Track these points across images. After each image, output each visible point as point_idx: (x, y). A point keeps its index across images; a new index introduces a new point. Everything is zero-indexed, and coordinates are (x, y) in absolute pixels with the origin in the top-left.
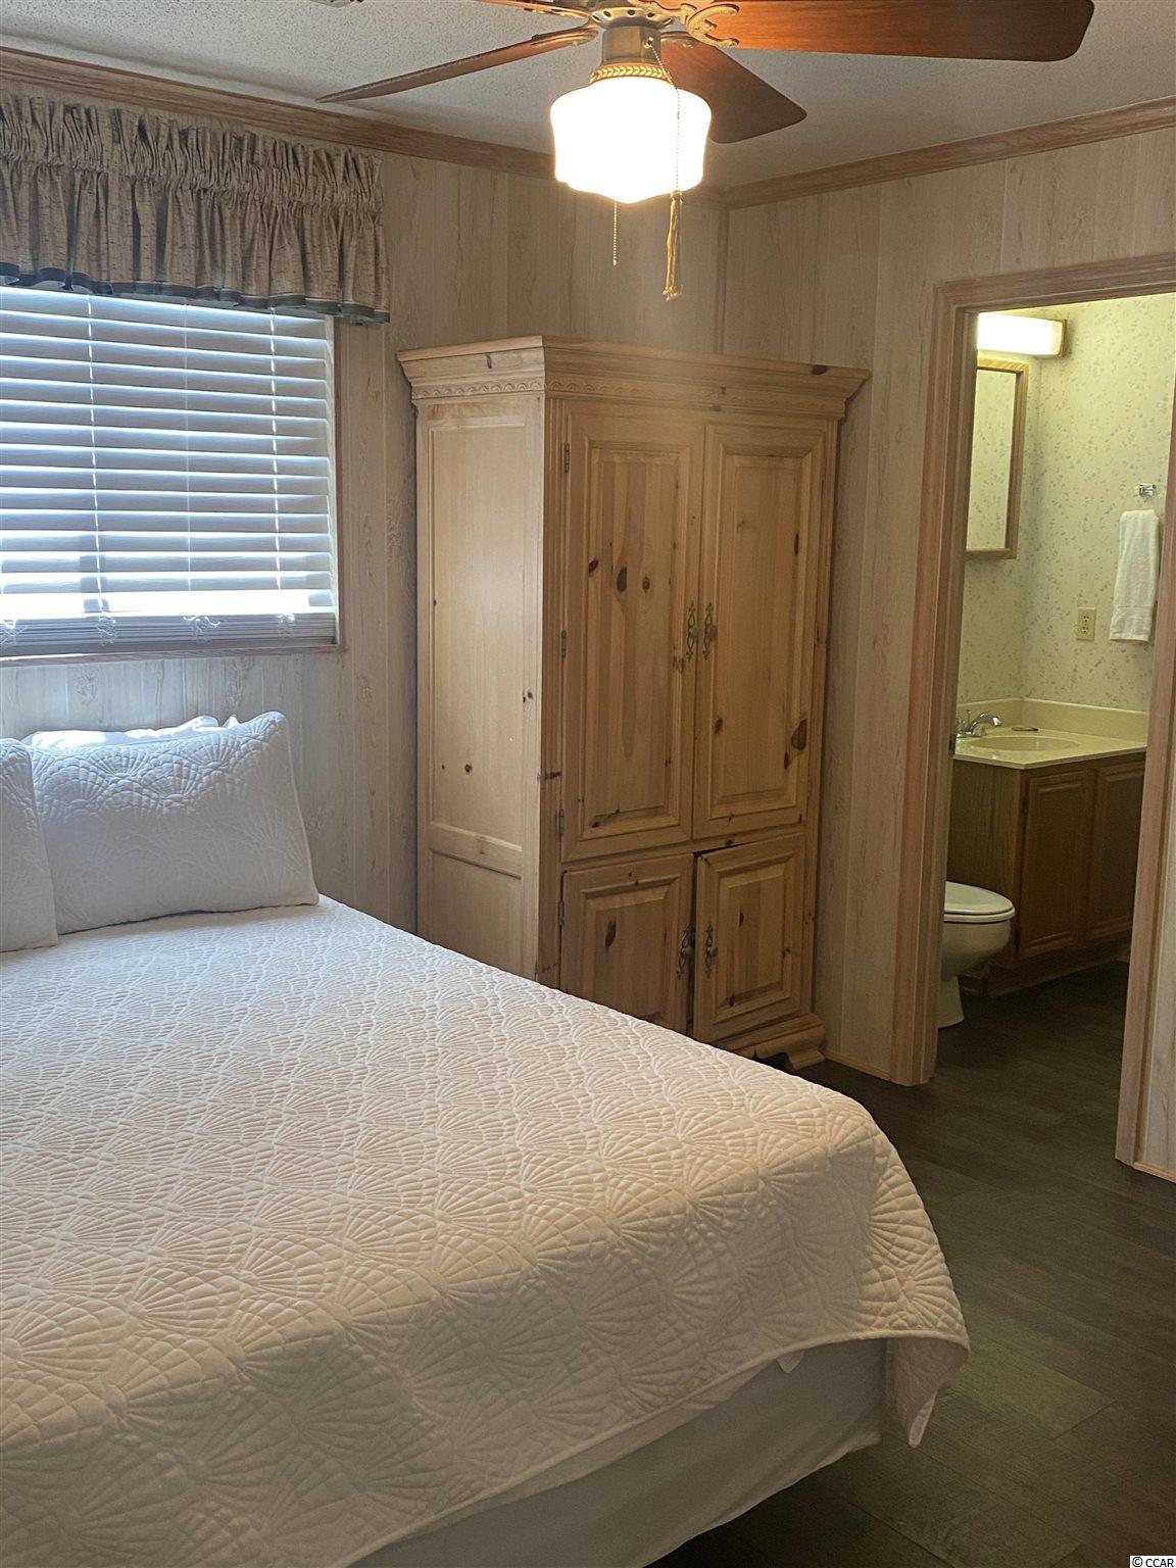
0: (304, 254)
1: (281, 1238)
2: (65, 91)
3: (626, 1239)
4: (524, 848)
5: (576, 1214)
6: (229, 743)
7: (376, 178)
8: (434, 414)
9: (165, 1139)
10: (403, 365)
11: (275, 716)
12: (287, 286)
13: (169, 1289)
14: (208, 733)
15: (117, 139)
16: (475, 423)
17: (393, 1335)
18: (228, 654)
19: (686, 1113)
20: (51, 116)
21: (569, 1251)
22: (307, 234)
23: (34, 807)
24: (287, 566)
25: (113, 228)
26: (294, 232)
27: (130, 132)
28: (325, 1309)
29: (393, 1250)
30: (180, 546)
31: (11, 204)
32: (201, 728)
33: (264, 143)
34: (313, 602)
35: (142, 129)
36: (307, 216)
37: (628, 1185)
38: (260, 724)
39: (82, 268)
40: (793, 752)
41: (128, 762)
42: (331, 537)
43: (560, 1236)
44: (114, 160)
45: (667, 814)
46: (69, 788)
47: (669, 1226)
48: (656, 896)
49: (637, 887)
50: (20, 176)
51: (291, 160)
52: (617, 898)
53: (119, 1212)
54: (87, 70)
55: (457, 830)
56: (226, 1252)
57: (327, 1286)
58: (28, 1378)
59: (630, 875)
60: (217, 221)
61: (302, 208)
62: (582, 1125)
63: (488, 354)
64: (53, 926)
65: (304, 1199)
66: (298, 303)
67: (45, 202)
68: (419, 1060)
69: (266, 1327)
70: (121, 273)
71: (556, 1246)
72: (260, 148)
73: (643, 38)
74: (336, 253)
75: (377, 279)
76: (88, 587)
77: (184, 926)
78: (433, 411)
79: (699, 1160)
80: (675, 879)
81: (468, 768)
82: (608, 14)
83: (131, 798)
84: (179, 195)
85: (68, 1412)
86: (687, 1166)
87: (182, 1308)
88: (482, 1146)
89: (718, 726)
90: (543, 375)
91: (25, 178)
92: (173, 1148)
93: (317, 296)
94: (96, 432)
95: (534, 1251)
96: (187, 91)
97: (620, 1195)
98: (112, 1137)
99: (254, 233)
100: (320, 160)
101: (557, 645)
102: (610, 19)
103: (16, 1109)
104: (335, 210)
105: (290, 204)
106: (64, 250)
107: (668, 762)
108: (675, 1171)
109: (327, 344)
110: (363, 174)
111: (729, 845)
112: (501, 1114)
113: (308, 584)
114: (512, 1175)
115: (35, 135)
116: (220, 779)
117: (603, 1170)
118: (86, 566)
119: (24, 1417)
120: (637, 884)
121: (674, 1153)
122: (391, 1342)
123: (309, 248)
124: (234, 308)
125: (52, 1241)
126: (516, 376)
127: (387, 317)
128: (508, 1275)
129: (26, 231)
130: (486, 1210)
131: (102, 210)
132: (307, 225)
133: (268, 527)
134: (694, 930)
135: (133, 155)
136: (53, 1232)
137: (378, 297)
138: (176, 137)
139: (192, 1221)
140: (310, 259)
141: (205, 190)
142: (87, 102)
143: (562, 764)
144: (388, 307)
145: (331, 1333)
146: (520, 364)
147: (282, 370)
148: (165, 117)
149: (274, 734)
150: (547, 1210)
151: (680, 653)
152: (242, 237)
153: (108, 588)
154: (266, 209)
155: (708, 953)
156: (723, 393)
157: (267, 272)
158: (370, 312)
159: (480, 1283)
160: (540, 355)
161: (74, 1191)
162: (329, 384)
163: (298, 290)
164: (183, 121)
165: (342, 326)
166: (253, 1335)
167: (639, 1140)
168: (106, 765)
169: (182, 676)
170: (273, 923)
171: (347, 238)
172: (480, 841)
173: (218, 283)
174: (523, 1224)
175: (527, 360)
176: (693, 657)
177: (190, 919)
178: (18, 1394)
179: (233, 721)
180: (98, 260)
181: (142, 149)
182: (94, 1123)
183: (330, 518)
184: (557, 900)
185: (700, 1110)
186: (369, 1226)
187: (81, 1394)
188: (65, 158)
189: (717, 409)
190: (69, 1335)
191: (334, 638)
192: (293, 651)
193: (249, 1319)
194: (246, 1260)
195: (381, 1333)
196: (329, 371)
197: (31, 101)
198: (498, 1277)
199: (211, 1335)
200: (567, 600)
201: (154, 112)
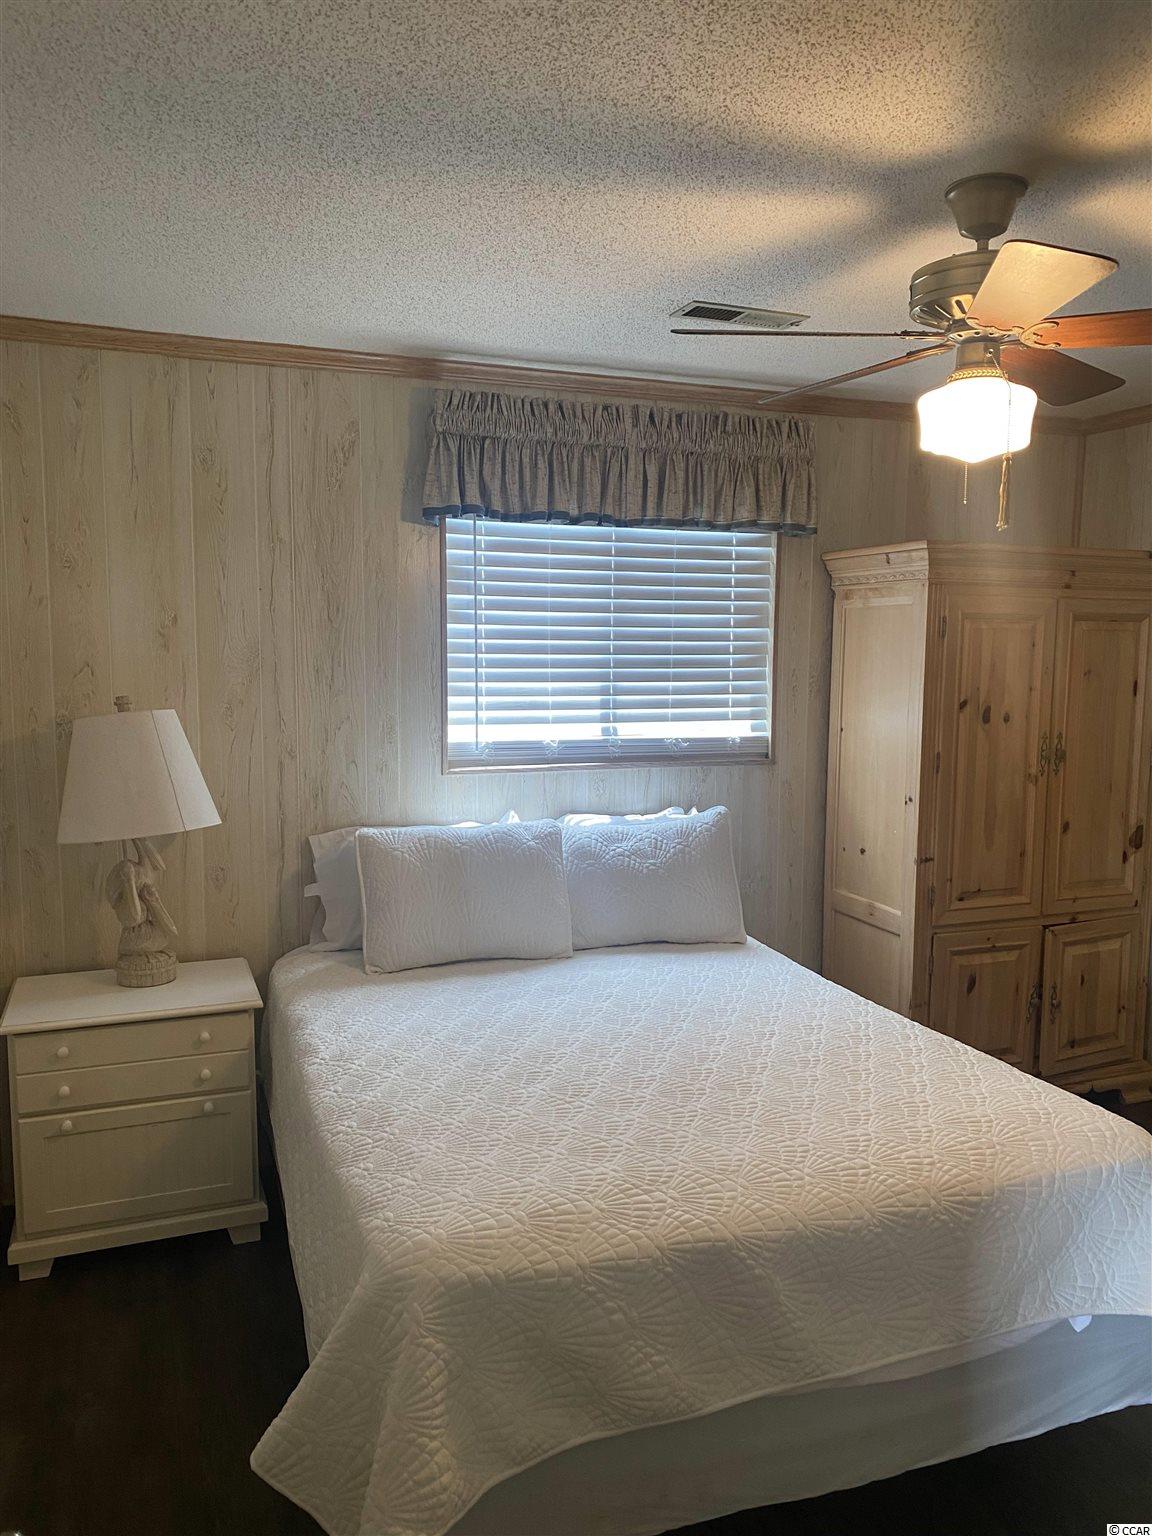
0: (757, 490)
1: (697, 1172)
2: (605, 395)
3: (945, 1208)
4: (903, 913)
5: (908, 1185)
6: (689, 827)
7: (810, 436)
8: (847, 596)
9: (628, 1096)
10: (827, 563)
11: (721, 809)
12: (744, 514)
13: (621, 1195)
14: (676, 819)
15: (635, 425)
16: (875, 602)
17: (768, 1250)
18: (693, 764)
19: (1002, 1123)
20: (594, 414)
21: (901, 1211)
22: (761, 477)
23: (562, 864)
24: (736, 704)
25: (630, 483)
26: (751, 477)
27: (644, 418)
28: (722, 1223)
29: (772, 1192)
30: (665, 692)
31: (567, 472)
32: (673, 816)
33: (733, 418)
34: (754, 729)
35: (651, 416)
36: (761, 466)
37: (950, 1170)
38: (711, 814)
39: (609, 511)
40: (1131, 850)
41: (624, 837)
42: (768, 683)
43: (894, 1199)
44: (632, 437)
45: (1020, 893)
46: (583, 853)
47: (980, 1203)
48: (1012, 956)
49: (994, 949)
50: (573, 455)
51: (751, 427)
52: (977, 957)
53: (594, 1140)
54: (618, 381)
55: (852, 896)
56: (660, 1177)
57: (725, 1209)
58: (530, 1238)
59: (989, 939)
60: (699, 471)
61: (757, 459)
62: (920, 1123)
63: (887, 554)
64: (570, 943)
65: (715, 1148)
66: (753, 525)
67: (588, 469)
68: (805, 1063)
69: (682, 1230)
70: (634, 512)
71: (891, 1206)
72: (730, 423)
73: (986, 350)
74: (780, 489)
75: (809, 504)
76: (605, 719)
77: (654, 951)
78: (846, 594)
79: (1008, 1159)
80: (1027, 944)
81: (863, 851)
82: (960, 336)
83: (623, 862)
84: (674, 457)
85: (552, 1265)
86: (998, 1162)
87: (629, 1209)
88: (843, 1129)
89: (1066, 827)
90: (928, 567)
91: (576, 454)
92: (632, 1103)
93: (766, 519)
94: (614, 618)
95: (874, 1207)
96: (683, 387)
97: (942, 1177)
98: (596, 1090)
99: (724, 479)
100: (771, 426)
101: (934, 763)
102: (961, 338)
103: (538, 1065)
104: (780, 461)
105: (749, 458)
106: (598, 500)
107: (1023, 854)
108: (988, 1165)
109: (772, 551)
110: (802, 433)
111: (1073, 921)
112: (860, 1108)
113: (752, 716)
114: (863, 1151)
115: (584, 427)
116: (682, 851)
117: (932, 1157)
118: (604, 705)
119: (526, 1263)
120: (994, 947)
121: (988, 1151)
122: (767, 1255)
123: (761, 487)
124: (709, 530)
125: (551, 1153)
126: (909, 569)
127: (815, 531)
128: (855, 1221)
129: (575, 489)
130: (841, 1173)
131: (624, 472)
132: (761, 471)
133: (725, 678)
134: (1041, 986)
135: (645, 435)
136: (553, 1148)
137: (809, 517)
138: (674, 419)
139: (640, 1152)
140: (761, 494)
141: (692, 453)
142: (616, 401)
143: (934, 851)
144: (817, 523)
145: (725, 1241)
146: (910, 561)
147: (740, 570)
148: (666, 405)
149: (720, 824)
150: (886, 1180)
151: (1033, 771)
152: (716, 482)
153: (617, 719)
154: (733, 463)
155: (1053, 1005)
156: (1074, 575)
157: (731, 505)
158: (802, 528)
159: (834, 1224)
160: (925, 554)
161: (569, 1123)
162: (772, 578)
163: (752, 517)
164: (679, 407)
165: (783, 538)
166: (674, 1234)
167: (963, 1139)
168: (610, 839)
169: (661, 779)
170: (714, 954)
171: (788, 477)
172: (871, 906)
173: (697, 515)
174: (868, 1187)
175: (916, 558)
176: (1046, 774)
177: (657, 946)
178: (522, 1248)
179: (694, 811)
180: (620, 505)
181: (651, 429)
182: (585, 1079)
183: (768, 670)
184: (928, 954)
185: (1014, 1122)
186: (757, 1173)
187: (561, 1254)
188: (601, 440)
189: (1068, 587)
190: (556, 1215)
191: (767, 754)
192: (737, 763)
193: (672, 1223)
194: (673, 1183)
195: (760, 1247)
196: (773, 569)
197: (582, 405)
198: (846, 1221)
199: (646, 1229)
200: (941, 729)
201: (661, 404)
